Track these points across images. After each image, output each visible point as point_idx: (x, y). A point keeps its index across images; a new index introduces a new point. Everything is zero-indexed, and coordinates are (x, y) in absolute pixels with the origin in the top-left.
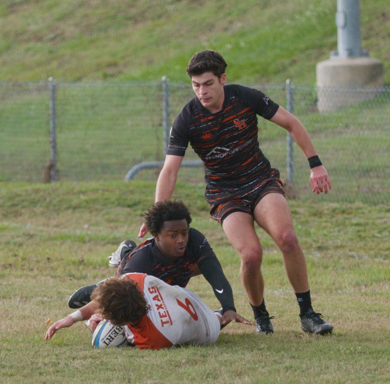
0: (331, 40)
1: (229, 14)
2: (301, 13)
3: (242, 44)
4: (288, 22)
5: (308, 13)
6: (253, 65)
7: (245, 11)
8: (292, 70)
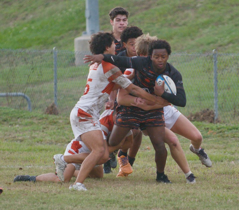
0: (83, 25)
1: (26, 10)
2: (66, 10)
3: (33, 27)
4: (59, 15)
5: (70, 10)
6: (39, 39)
7: (35, 9)
8: (61, 42)
